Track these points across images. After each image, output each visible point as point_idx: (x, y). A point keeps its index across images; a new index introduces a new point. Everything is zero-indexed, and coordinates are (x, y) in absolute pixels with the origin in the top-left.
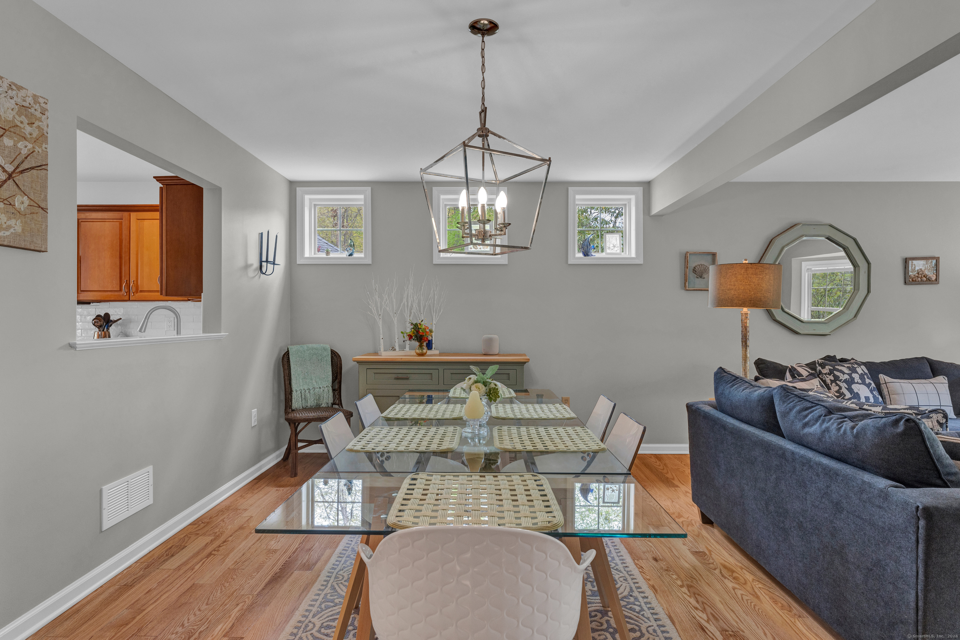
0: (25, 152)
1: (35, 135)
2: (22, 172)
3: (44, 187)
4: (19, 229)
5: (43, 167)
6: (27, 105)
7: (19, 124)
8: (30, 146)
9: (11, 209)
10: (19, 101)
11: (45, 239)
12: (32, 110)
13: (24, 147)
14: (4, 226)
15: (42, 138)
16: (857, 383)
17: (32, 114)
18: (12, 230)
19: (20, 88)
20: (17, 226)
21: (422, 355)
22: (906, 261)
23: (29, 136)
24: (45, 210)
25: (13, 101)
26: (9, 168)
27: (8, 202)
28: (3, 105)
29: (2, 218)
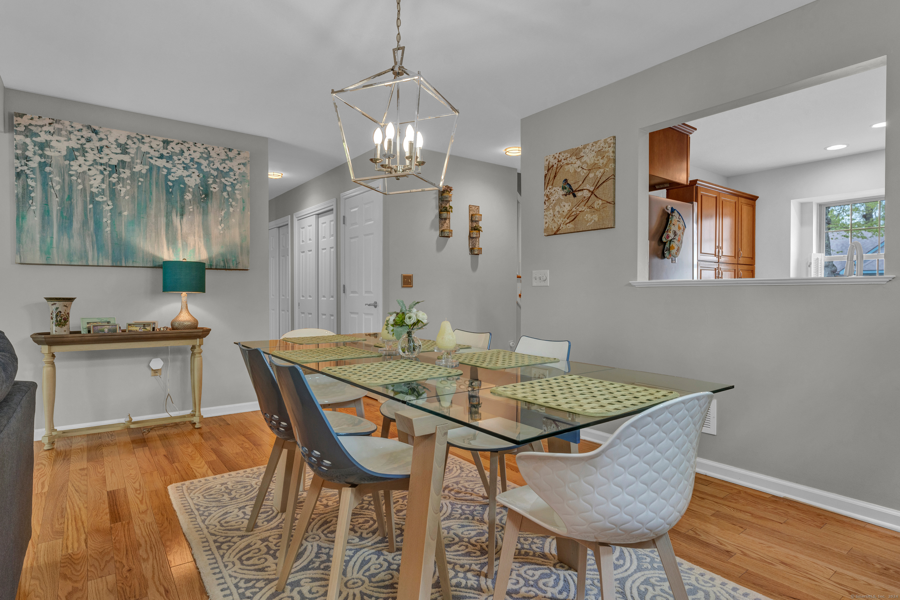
0: (600, 175)
1: (605, 162)
2: (598, 188)
4: (596, 219)
5: (610, 178)
6: (601, 148)
7: (596, 162)
8: (602, 170)
9: (593, 210)
10: (596, 150)
11: (614, 220)
12: (604, 149)
13: (599, 173)
14: (590, 220)
15: (610, 161)
17: (603, 152)
18: (593, 221)
19: (596, 143)
20: (595, 218)
23: (601, 165)
25: (594, 152)
26: (592, 189)
27: (591, 207)
28: (589, 158)
29: (588, 216)
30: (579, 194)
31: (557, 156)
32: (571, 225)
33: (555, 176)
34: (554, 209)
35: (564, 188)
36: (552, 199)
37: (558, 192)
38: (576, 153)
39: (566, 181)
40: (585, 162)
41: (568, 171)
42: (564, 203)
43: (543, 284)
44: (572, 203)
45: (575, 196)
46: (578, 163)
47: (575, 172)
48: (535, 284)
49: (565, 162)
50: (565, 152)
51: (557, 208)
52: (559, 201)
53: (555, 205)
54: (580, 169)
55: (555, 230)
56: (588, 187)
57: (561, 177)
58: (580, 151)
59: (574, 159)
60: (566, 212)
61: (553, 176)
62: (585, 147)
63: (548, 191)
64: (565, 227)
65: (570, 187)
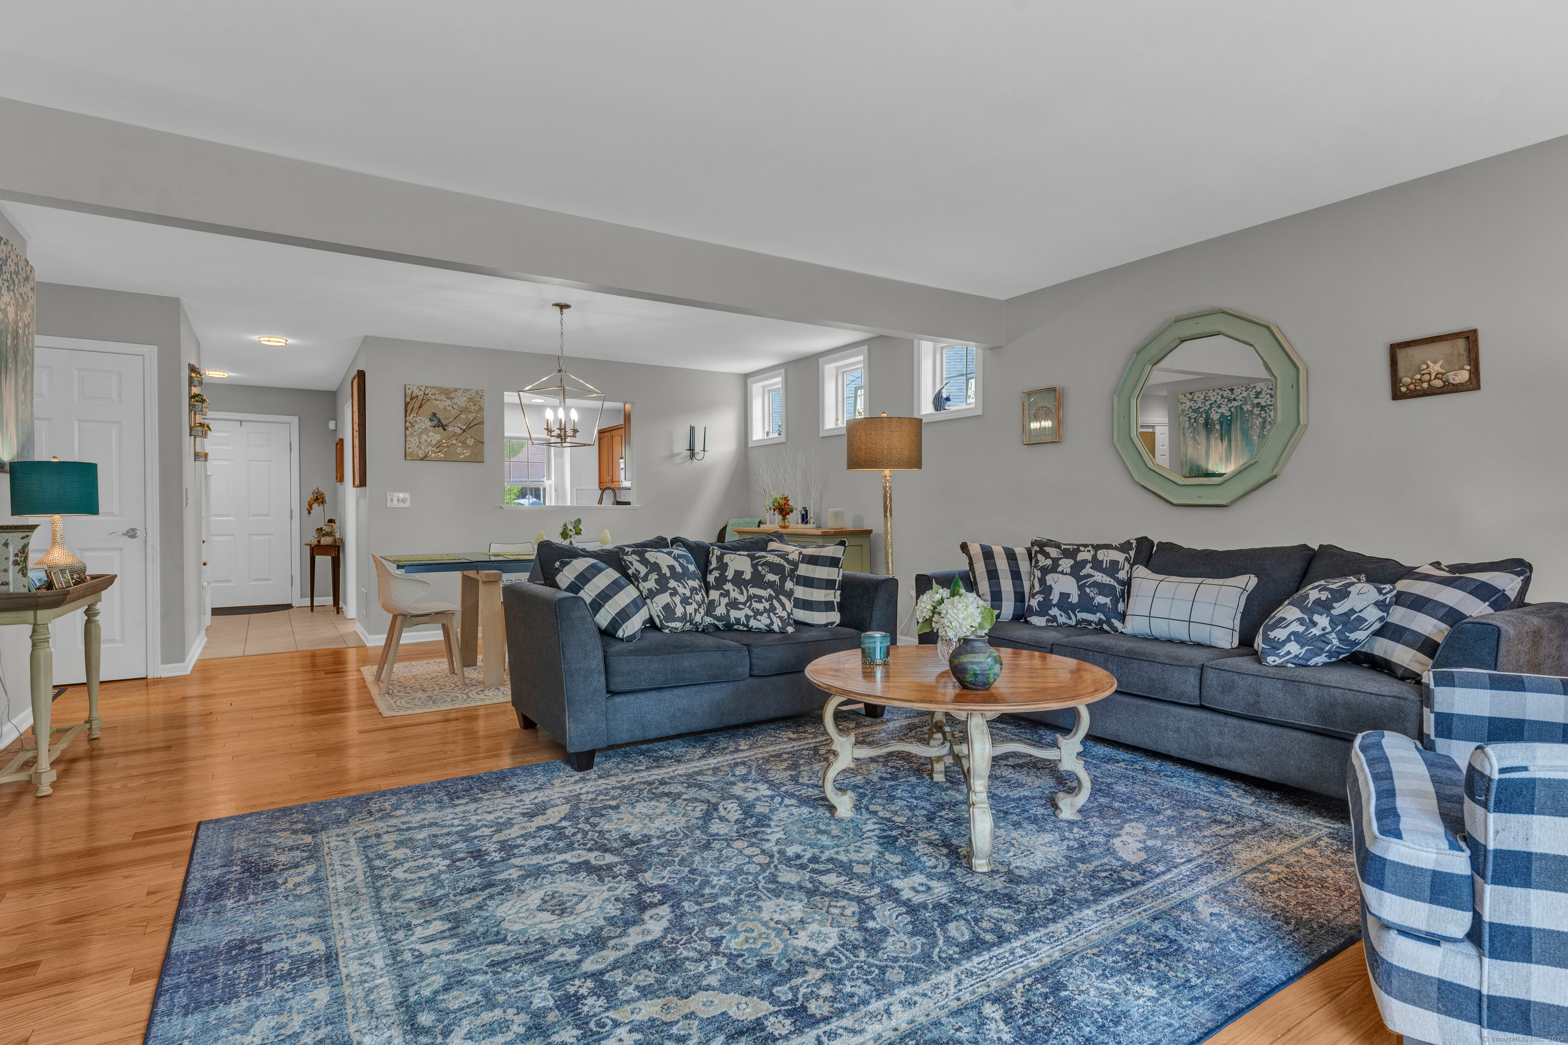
0: (471, 418)
1: (477, 409)
2: (470, 428)
3: (482, 432)
5: (482, 423)
6: (473, 397)
7: (468, 407)
8: (474, 415)
9: (465, 445)
10: (469, 396)
11: (483, 456)
12: (476, 398)
13: (471, 416)
14: (461, 453)
15: (481, 409)
16: (1062, 573)
17: (475, 400)
18: (464, 454)
19: (468, 390)
20: (468, 452)
21: (785, 527)
22: (1395, 349)
23: (473, 411)
24: (483, 443)
25: (465, 397)
26: (464, 427)
27: (464, 443)
28: (460, 401)
29: (459, 450)
30: (450, 429)
31: (423, 389)
32: (441, 455)
33: (420, 407)
34: (419, 438)
35: (431, 420)
36: (416, 427)
37: (424, 422)
38: (447, 393)
39: (434, 414)
40: (456, 403)
41: (437, 406)
42: (431, 434)
43: (402, 505)
44: (442, 436)
45: (445, 430)
46: (449, 402)
47: (445, 409)
48: (389, 505)
49: (433, 397)
50: (433, 388)
51: (424, 437)
52: (425, 431)
53: (421, 433)
54: (450, 408)
55: (421, 456)
56: (459, 425)
57: (427, 410)
58: (450, 392)
59: (443, 397)
60: (434, 442)
61: (417, 406)
62: (456, 390)
63: (410, 418)
64: (433, 455)
65: (439, 421)
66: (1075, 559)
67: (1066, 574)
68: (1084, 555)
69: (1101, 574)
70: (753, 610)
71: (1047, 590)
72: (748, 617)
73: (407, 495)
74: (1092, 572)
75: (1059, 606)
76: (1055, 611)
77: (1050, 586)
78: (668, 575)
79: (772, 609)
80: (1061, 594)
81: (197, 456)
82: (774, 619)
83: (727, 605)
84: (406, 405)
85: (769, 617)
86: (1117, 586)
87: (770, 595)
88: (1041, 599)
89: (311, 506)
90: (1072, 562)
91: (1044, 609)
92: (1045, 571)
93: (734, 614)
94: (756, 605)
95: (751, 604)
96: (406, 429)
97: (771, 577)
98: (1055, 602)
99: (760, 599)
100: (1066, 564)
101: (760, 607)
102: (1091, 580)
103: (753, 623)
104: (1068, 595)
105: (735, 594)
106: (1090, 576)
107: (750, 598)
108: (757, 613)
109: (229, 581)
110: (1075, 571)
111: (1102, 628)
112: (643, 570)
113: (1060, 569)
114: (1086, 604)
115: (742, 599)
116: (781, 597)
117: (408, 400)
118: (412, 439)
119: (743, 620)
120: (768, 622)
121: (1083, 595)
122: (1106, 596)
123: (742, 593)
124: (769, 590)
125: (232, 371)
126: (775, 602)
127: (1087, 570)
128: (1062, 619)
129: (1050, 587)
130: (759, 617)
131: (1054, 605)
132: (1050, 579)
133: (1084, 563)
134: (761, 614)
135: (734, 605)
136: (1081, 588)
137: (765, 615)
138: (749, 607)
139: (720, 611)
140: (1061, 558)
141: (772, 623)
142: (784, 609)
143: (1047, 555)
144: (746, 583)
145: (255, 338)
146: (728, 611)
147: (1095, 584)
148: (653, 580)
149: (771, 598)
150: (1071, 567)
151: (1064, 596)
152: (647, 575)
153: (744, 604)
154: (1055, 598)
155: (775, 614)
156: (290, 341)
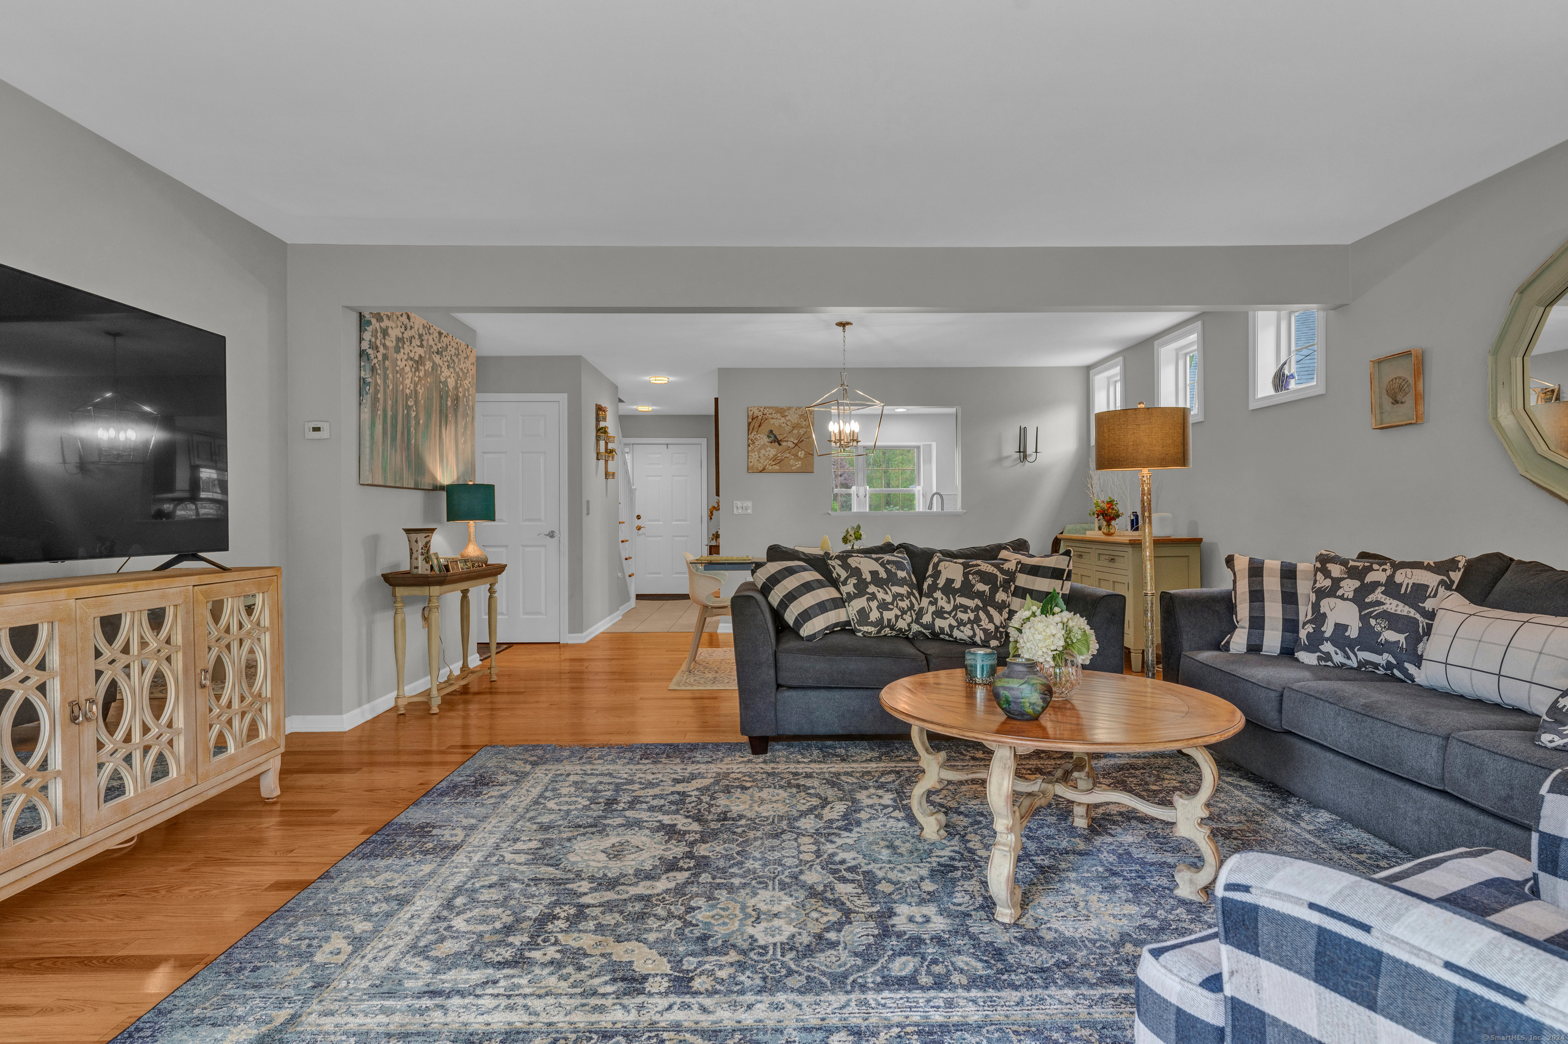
0: (802, 433)
1: (805, 427)
2: (799, 441)
3: (811, 445)
4: (800, 465)
5: (811, 436)
6: (804, 413)
7: (800, 422)
8: (804, 430)
9: (797, 458)
10: (800, 413)
11: (813, 467)
12: (806, 414)
13: (802, 431)
14: (794, 464)
15: (810, 424)
16: (1342, 597)
17: (806, 416)
18: (797, 466)
19: (799, 408)
21: (1109, 534)
24: (812, 454)
25: (797, 414)
26: (796, 442)
27: (796, 455)
28: (793, 418)
29: (792, 462)
30: (784, 444)
31: (762, 409)
32: (776, 467)
33: (760, 425)
34: (759, 453)
35: (769, 437)
36: (757, 443)
37: (763, 439)
38: (782, 412)
39: (771, 431)
40: (789, 420)
41: (774, 423)
42: (769, 449)
43: (745, 512)
44: (778, 450)
45: (780, 445)
46: (783, 420)
47: (780, 426)
48: (735, 512)
49: (770, 416)
50: (770, 408)
51: (763, 452)
52: (764, 447)
53: (760, 449)
54: (784, 425)
55: (760, 469)
56: (792, 439)
57: (765, 428)
58: (785, 411)
59: (778, 416)
60: (771, 456)
61: (757, 425)
62: (789, 409)
63: (751, 436)
64: (770, 467)
65: (775, 437)
66: (1362, 580)
67: (1347, 599)
68: (1378, 575)
69: (1395, 602)
70: (957, 620)
71: (1319, 618)
72: (951, 627)
73: (749, 504)
74: (1382, 598)
75: (1333, 640)
76: (1327, 647)
77: (1325, 613)
78: (869, 580)
79: (977, 620)
80: (1336, 625)
81: (607, 475)
82: (977, 630)
83: (933, 613)
84: (749, 424)
85: (973, 629)
86: (1420, 619)
87: (977, 605)
88: (1311, 630)
89: (712, 513)
90: (1357, 584)
91: (1314, 644)
92: (1321, 594)
93: (939, 623)
94: (961, 615)
95: (956, 614)
96: (749, 445)
97: (981, 587)
98: (1327, 635)
99: (965, 609)
100: (1349, 586)
101: (964, 617)
102: (1379, 609)
103: (956, 633)
104: (1345, 627)
105: (942, 603)
106: (1379, 603)
107: (956, 608)
108: (961, 623)
109: (659, 573)
110: (1359, 598)
111: (1392, 673)
112: (844, 574)
113: (1339, 593)
114: (1368, 639)
115: (948, 608)
116: (989, 608)
117: (750, 420)
118: (753, 454)
119: (947, 629)
120: (970, 633)
121: (1365, 628)
122: (1400, 631)
123: (949, 602)
124: (976, 600)
125: (653, 405)
126: (981, 613)
127: (1377, 595)
128: (1339, 658)
129: (1324, 616)
130: (962, 628)
131: (1327, 640)
132: (1326, 605)
133: (1375, 585)
134: (965, 625)
135: (939, 613)
136: (1364, 619)
137: (969, 626)
138: (954, 617)
139: (927, 619)
140: (1344, 579)
141: (975, 635)
142: (991, 620)
143: (1327, 574)
144: (955, 592)
145: (647, 378)
146: (934, 620)
147: (1385, 615)
148: (852, 585)
149: (977, 608)
150: (1356, 591)
151: (1341, 628)
152: (846, 579)
153: (949, 613)
154: (1328, 629)
155: (979, 626)
156: (672, 379)
